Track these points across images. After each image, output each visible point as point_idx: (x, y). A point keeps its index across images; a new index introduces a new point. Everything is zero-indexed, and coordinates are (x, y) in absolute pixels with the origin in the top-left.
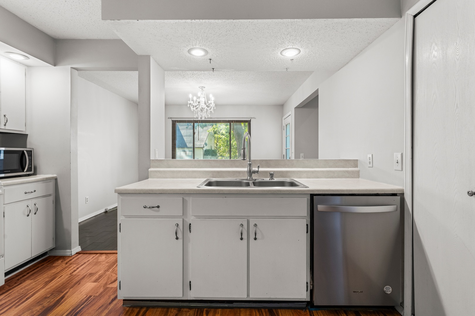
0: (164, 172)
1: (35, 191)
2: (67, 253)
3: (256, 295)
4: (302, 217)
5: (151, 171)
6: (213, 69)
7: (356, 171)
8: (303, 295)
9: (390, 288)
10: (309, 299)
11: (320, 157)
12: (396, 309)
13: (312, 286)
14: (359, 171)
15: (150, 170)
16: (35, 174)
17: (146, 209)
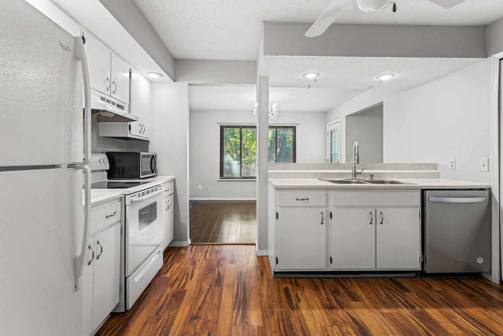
0: (281, 173)
1: (168, 190)
2: (184, 244)
3: (382, 266)
4: (416, 207)
5: (271, 173)
6: (309, 86)
7: (436, 173)
8: (417, 266)
9: (482, 259)
10: (420, 270)
11: (385, 161)
12: (483, 276)
13: (422, 259)
14: (439, 172)
15: (269, 171)
17: (298, 201)
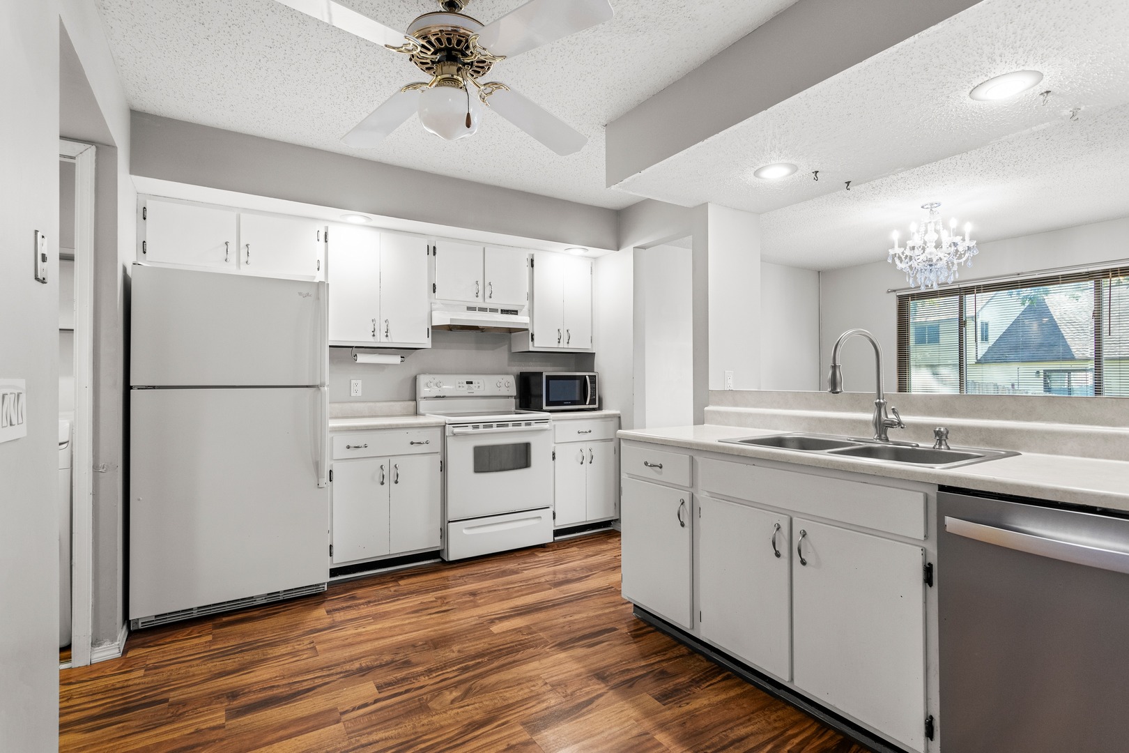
1: (590, 432)
5: (708, 411)
6: (848, 183)
15: (706, 408)
16: (600, 408)
17: (647, 467)
